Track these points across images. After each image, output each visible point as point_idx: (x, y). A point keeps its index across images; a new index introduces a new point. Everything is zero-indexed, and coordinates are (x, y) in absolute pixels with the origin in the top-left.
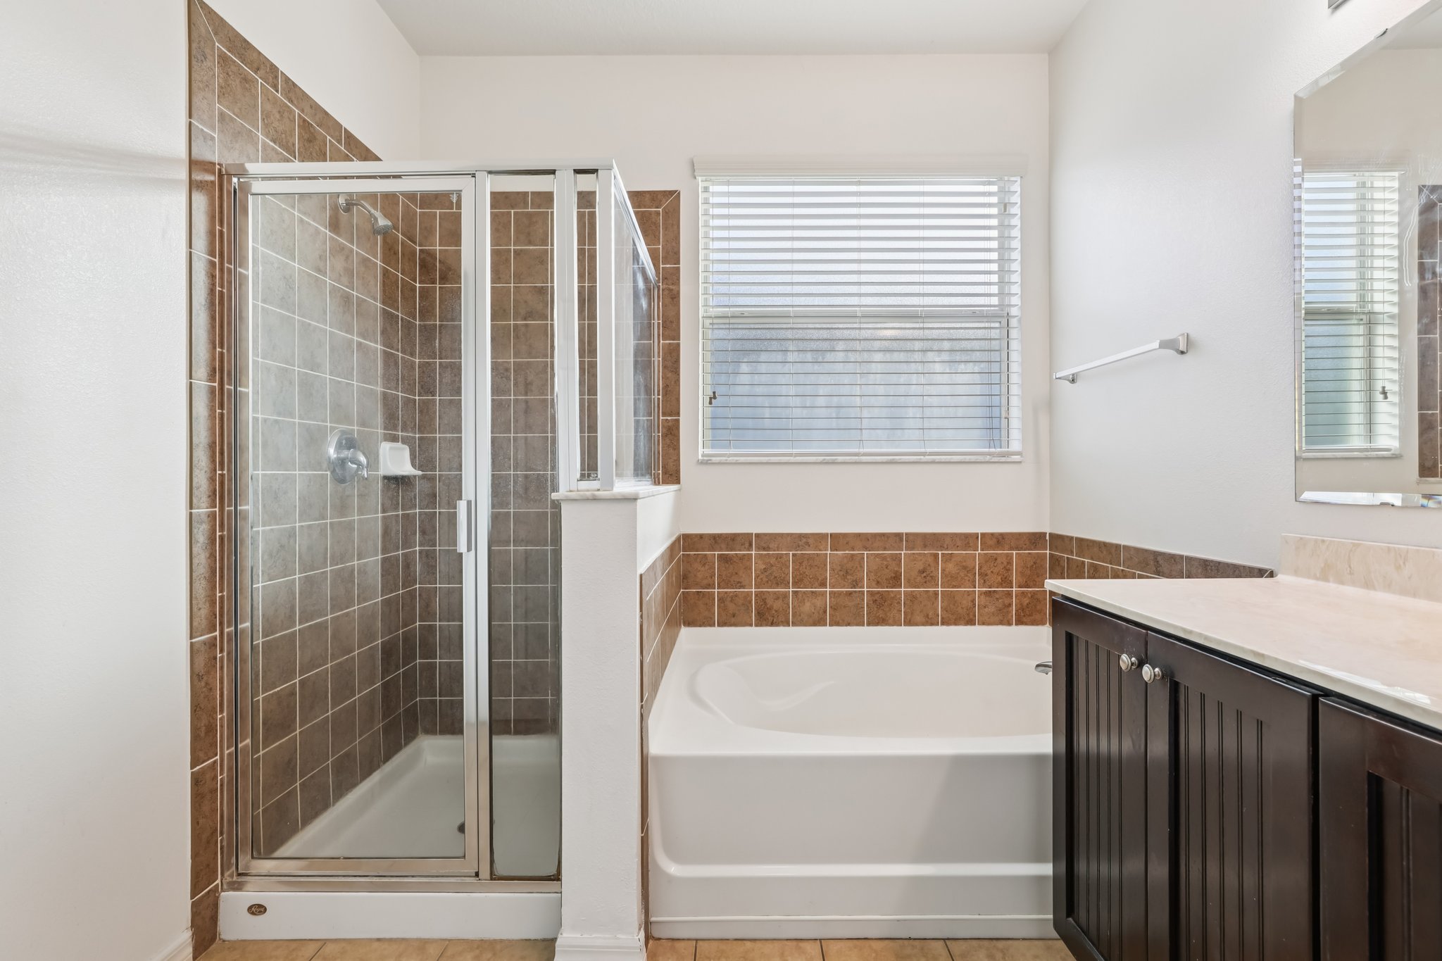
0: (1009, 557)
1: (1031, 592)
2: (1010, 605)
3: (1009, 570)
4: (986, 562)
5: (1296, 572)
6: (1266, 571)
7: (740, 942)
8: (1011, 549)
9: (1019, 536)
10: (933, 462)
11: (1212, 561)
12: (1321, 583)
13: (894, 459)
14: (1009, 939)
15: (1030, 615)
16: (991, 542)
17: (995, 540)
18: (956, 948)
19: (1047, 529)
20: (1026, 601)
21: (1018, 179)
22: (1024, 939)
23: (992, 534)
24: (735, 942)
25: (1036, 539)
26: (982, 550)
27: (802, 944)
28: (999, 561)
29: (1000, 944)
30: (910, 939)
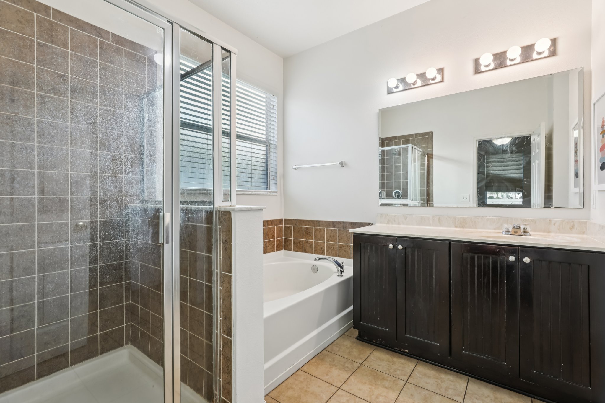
0: (274, 228)
1: (279, 239)
2: (274, 244)
3: (274, 232)
4: (269, 230)
5: (381, 223)
6: (371, 223)
7: (280, 386)
8: (275, 225)
9: (277, 220)
10: (255, 195)
11: (354, 222)
12: (388, 225)
13: (244, 193)
14: (335, 341)
15: (279, 247)
16: (270, 223)
17: (271, 222)
18: (329, 349)
19: (283, 217)
20: (278, 242)
21: (276, 97)
22: (337, 339)
23: (270, 220)
24: (279, 387)
25: (280, 221)
26: (268, 226)
27: (297, 373)
28: (272, 229)
29: (335, 343)
30: (318, 354)
